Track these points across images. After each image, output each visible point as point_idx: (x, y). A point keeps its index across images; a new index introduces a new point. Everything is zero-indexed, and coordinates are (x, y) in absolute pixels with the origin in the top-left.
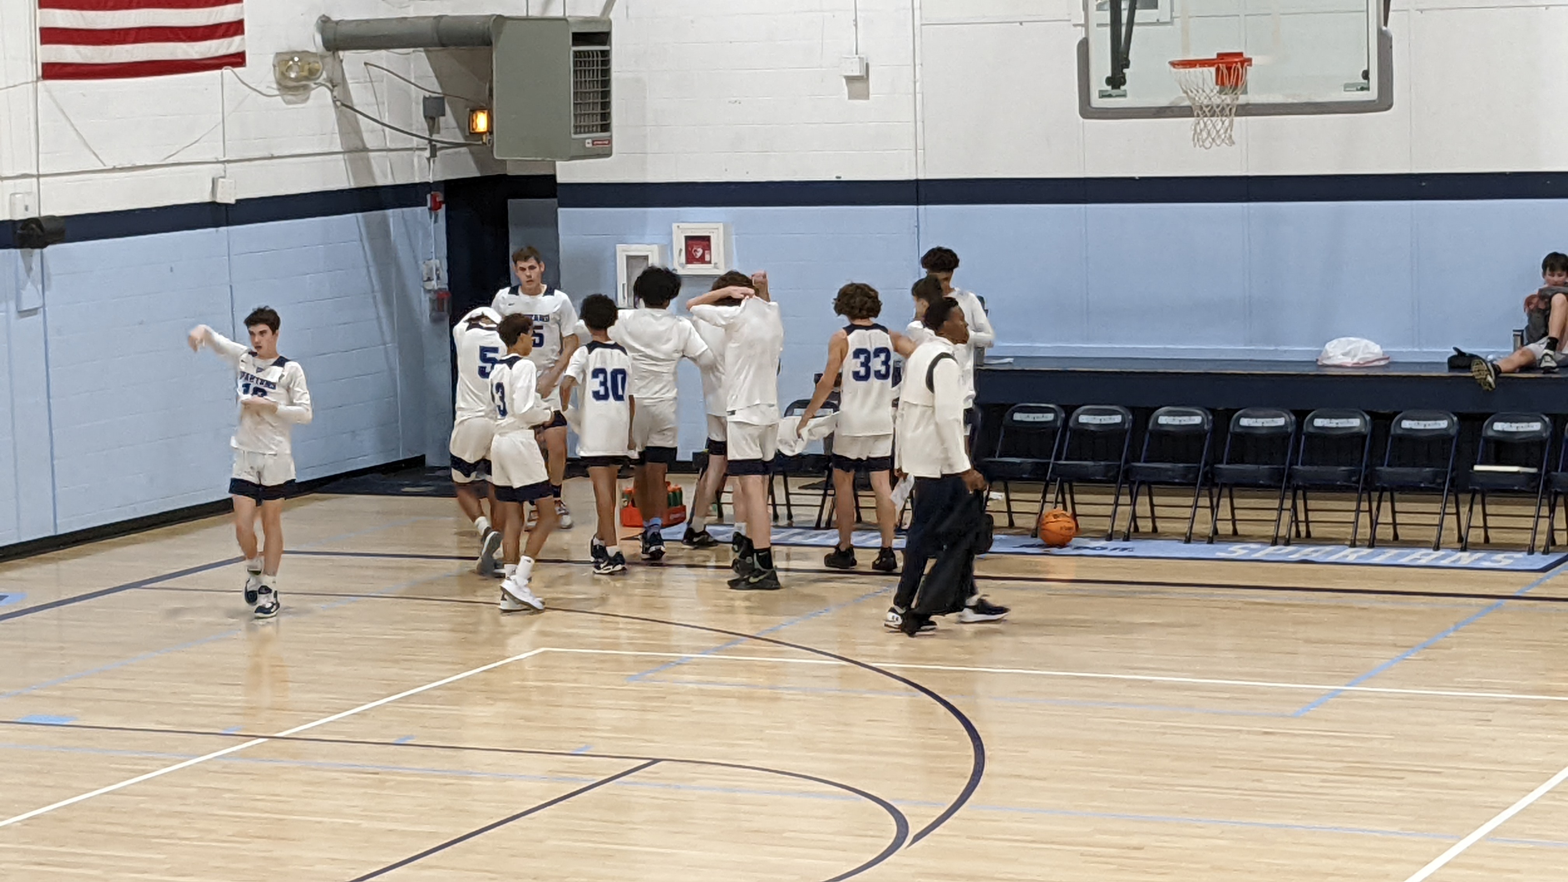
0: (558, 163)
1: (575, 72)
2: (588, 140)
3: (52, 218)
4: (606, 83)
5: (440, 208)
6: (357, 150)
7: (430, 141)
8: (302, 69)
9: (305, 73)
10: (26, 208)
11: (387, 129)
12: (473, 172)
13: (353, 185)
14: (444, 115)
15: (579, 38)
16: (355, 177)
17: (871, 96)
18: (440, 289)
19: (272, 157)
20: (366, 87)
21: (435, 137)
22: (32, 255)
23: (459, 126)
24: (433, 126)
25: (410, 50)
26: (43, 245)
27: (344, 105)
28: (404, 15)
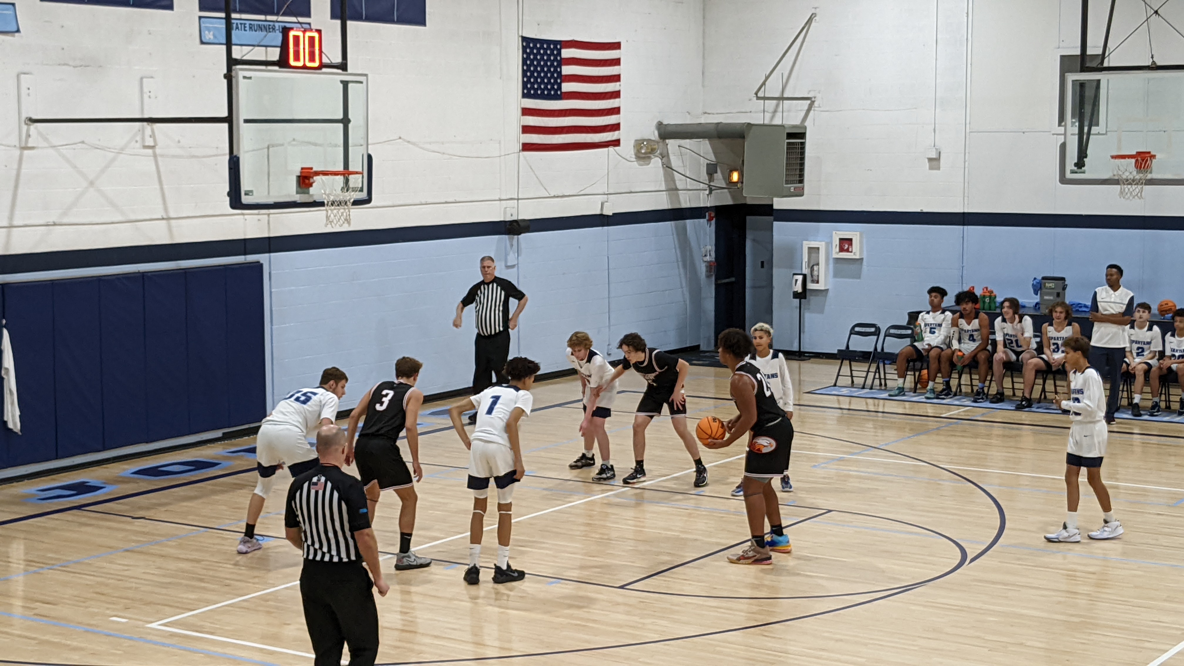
0: (775, 199)
1: (787, 153)
2: (792, 187)
3: (525, 220)
4: (802, 159)
5: (713, 219)
6: (672, 190)
7: (709, 186)
8: (647, 148)
10: (512, 215)
11: (688, 179)
12: (730, 202)
13: (670, 207)
14: (716, 173)
15: (790, 135)
16: (671, 204)
17: (941, 169)
18: (711, 261)
19: (631, 192)
20: (679, 158)
21: (712, 184)
22: (513, 239)
23: (724, 178)
24: (711, 178)
25: (701, 140)
26: (519, 234)
27: (668, 167)
28: (701, 122)
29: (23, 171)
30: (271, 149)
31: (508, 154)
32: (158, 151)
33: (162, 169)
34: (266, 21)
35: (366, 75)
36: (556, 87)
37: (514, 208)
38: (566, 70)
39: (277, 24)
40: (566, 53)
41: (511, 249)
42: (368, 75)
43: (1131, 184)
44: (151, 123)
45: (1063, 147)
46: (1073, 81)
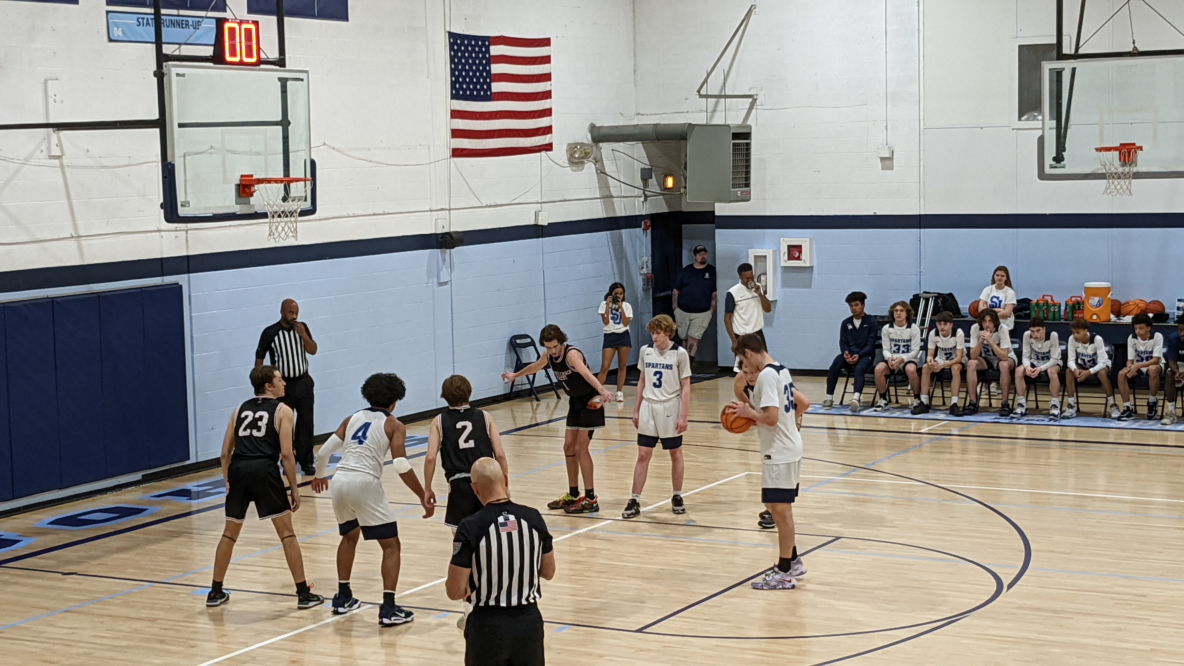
0: (717, 205)
1: (733, 154)
2: (739, 191)
3: (458, 232)
4: (748, 161)
5: (648, 229)
6: (607, 197)
7: (644, 191)
8: (581, 152)
9: (583, 155)
10: (443, 227)
11: (622, 184)
12: (665, 209)
13: (605, 216)
14: (651, 178)
15: (736, 136)
16: (606, 211)
17: (894, 169)
18: (647, 273)
19: (565, 201)
20: (612, 163)
21: (647, 189)
22: (445, 253)
23: (659, 184)
24: (646, 183)
25: (635, 142)
26: (453, 248)
27: (601, 172)
28: (636, 124)
30: (188, 158)
31: (438, 161)
32: (65, 161)
33: (70, 182)
34: (179, 16)
35: (307, 72)
36: (485, 87)
37: (445, 219)
38: (496, 68)
39: (190, 20)
40: (495, 50)
41: (444, 264)
42: (310, 72)
43: (1119, 178)
44: (58, 130)
45: (1041, 141)
46: (1050, 70)
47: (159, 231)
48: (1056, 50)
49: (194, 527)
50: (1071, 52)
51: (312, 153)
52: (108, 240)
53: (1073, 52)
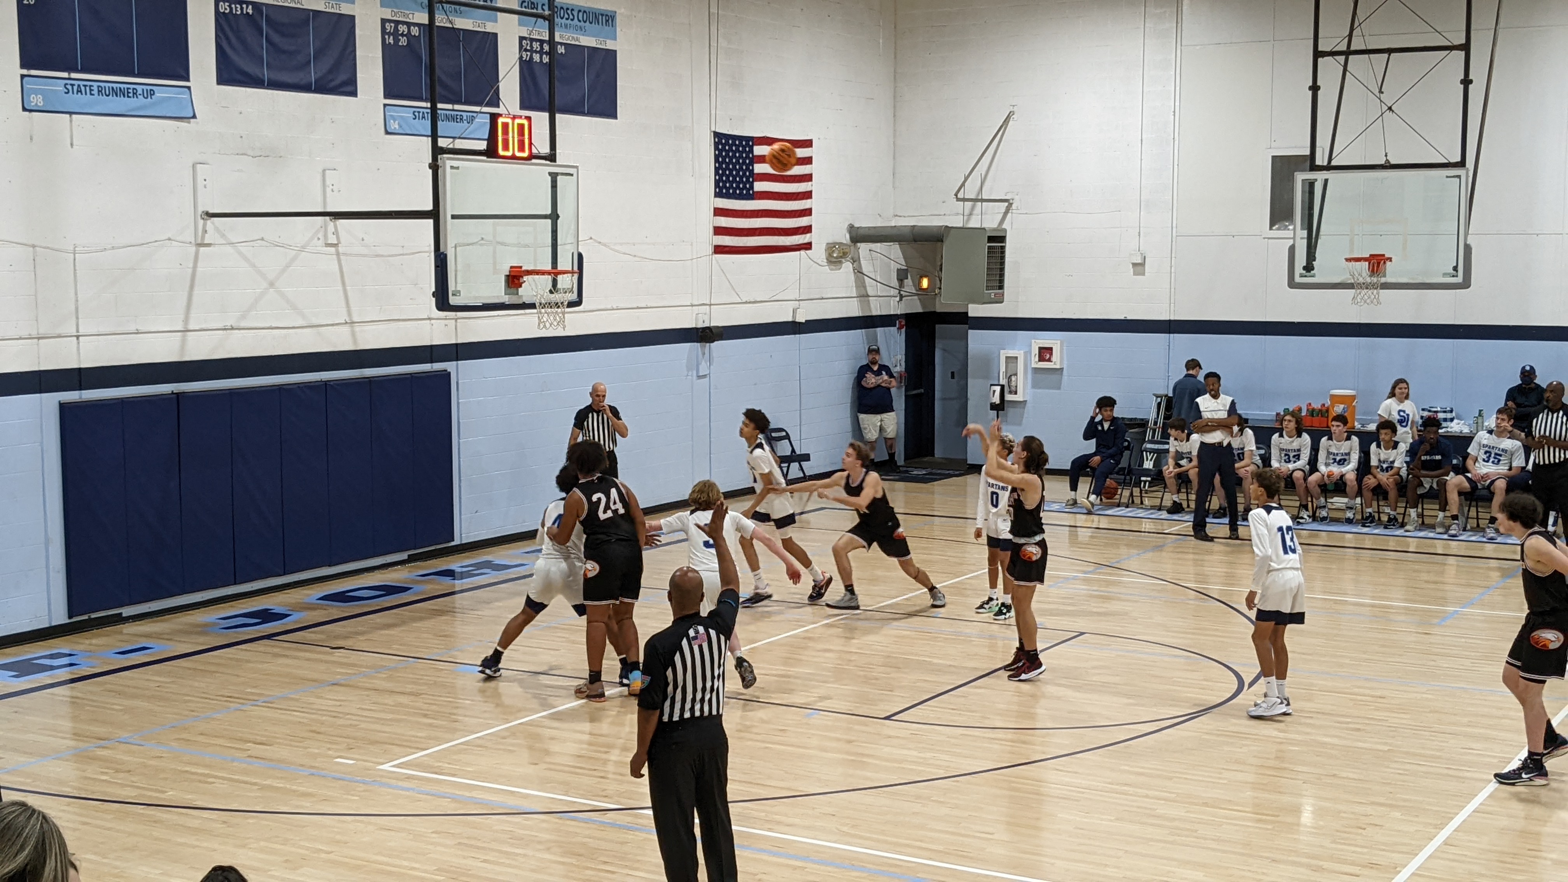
0: (971, 306)
1: (988, 257)
2: (993, 293)
3: (718, 327)
4: (1003, 263)
5: (902, 329)
6: (863, 296)
7: (899, 292)
8: (839, 252)
9: (841, 254)
10: (704, 322)
11: (878, 284)
12: (920, 310)
13: (861, 314)
14: (907, 278)
15: (990, 239)
16: (861, 311)
17: (1146, 274)
19: (821, 299)
20: (870, 263)
21: (902, 290)
22: (705, 347)
23: (914, 285)
24: (902, 284)
25: (892, 243)
26: (712, 342)
27: (859, 272)
28: (893, 225)
29: (199, 269)
30: (458, 249)
31: (700, 257)
32: (341, 249)
33: (344, 270)
34: (453, 110)
35: (577, 167)
36: (748, 186)
37: (705, 314)
38: (759, 168)
39: (464, 114)
40: (759, 150)
41: (703, 357)
42: (580, 168)
43: (1367, 288)
44: (335, 219)
45: (1292, 250)
46: (1303, 180)
47: (430, 319)
48: (1309, 162)
49: (457, 606)
50: (1323, 162)
51: (580, 247)
52: (382, 327)
53: (1325, 164)
